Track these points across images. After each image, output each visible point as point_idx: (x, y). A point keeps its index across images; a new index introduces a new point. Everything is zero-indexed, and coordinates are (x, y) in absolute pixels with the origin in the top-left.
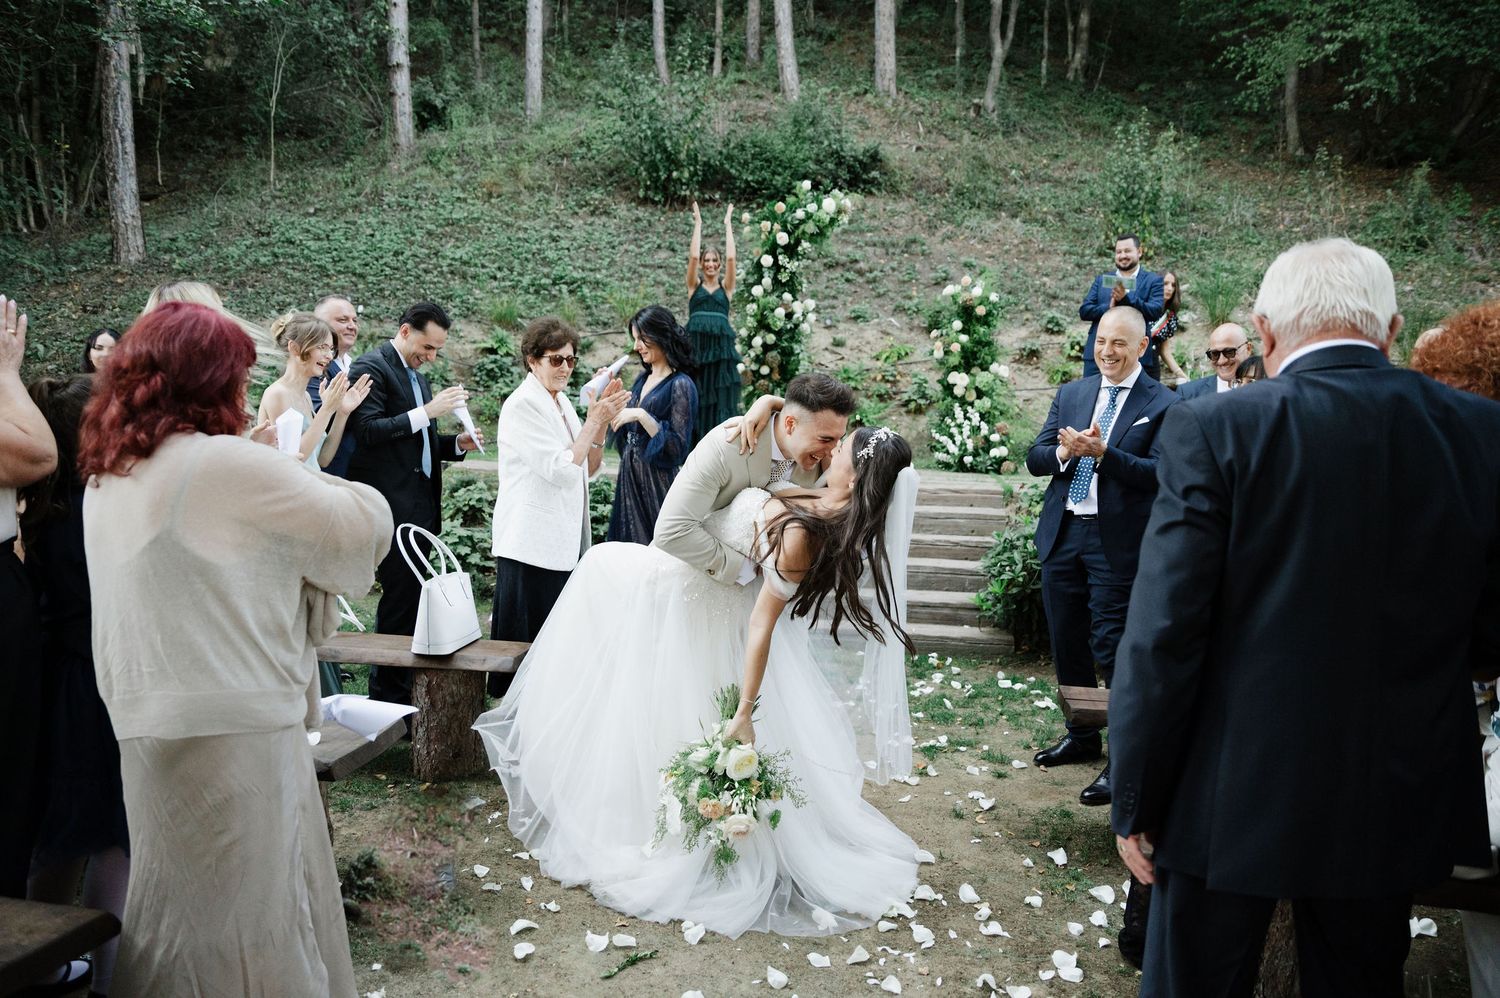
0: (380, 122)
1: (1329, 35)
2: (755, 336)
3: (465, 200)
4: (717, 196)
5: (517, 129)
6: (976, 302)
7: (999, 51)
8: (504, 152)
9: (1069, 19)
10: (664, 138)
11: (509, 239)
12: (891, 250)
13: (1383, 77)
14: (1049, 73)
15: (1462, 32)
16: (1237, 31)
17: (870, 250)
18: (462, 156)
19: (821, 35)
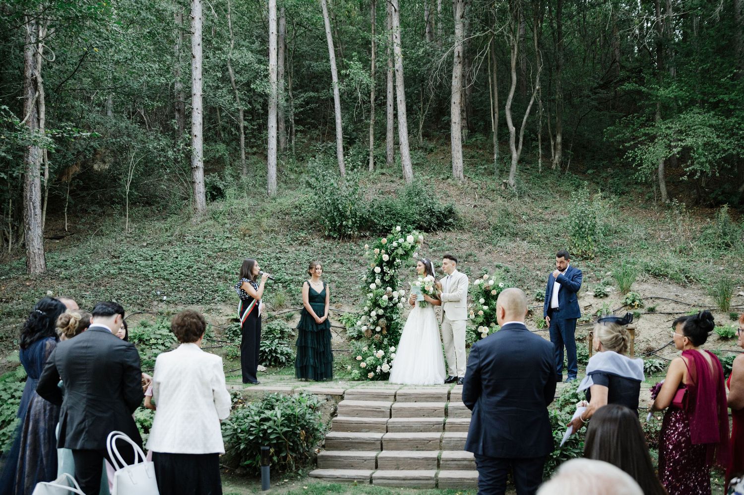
0: (188, 197)
1: (675, 144)
2: (373, 310)
3: (231, 238)
4: (368, 234)
5: (262, 200)
6: (491, 288)
7: (515, 155)
8: (254, 212)
9: (551, 139)
10: (338, 204)
13: (702, 164)
14: (542, 166)
15: (736, 142)
16: (632, 143)
18: (231, 213)
19: (426, 149)
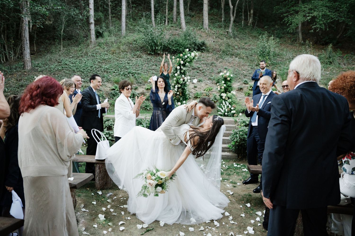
0: (87, 36)
1: (308, 15)
2: (176, 85)
3: (107, 54)
4: (167, 53)
5: (120, 38)
6: (228, 77)
7: (232, 19)
8: (116, 43)
9: (248, 12)
10: (154, 40)
11: (118, 63)
12: (208, 65)
13: (321, 25)
14: (244, 24)
15: (338, 14)
16: (287, 14)
17: (203, 65)
18: (107, 44)
19: (191, 15)
